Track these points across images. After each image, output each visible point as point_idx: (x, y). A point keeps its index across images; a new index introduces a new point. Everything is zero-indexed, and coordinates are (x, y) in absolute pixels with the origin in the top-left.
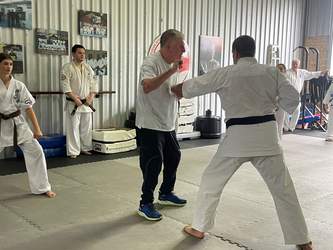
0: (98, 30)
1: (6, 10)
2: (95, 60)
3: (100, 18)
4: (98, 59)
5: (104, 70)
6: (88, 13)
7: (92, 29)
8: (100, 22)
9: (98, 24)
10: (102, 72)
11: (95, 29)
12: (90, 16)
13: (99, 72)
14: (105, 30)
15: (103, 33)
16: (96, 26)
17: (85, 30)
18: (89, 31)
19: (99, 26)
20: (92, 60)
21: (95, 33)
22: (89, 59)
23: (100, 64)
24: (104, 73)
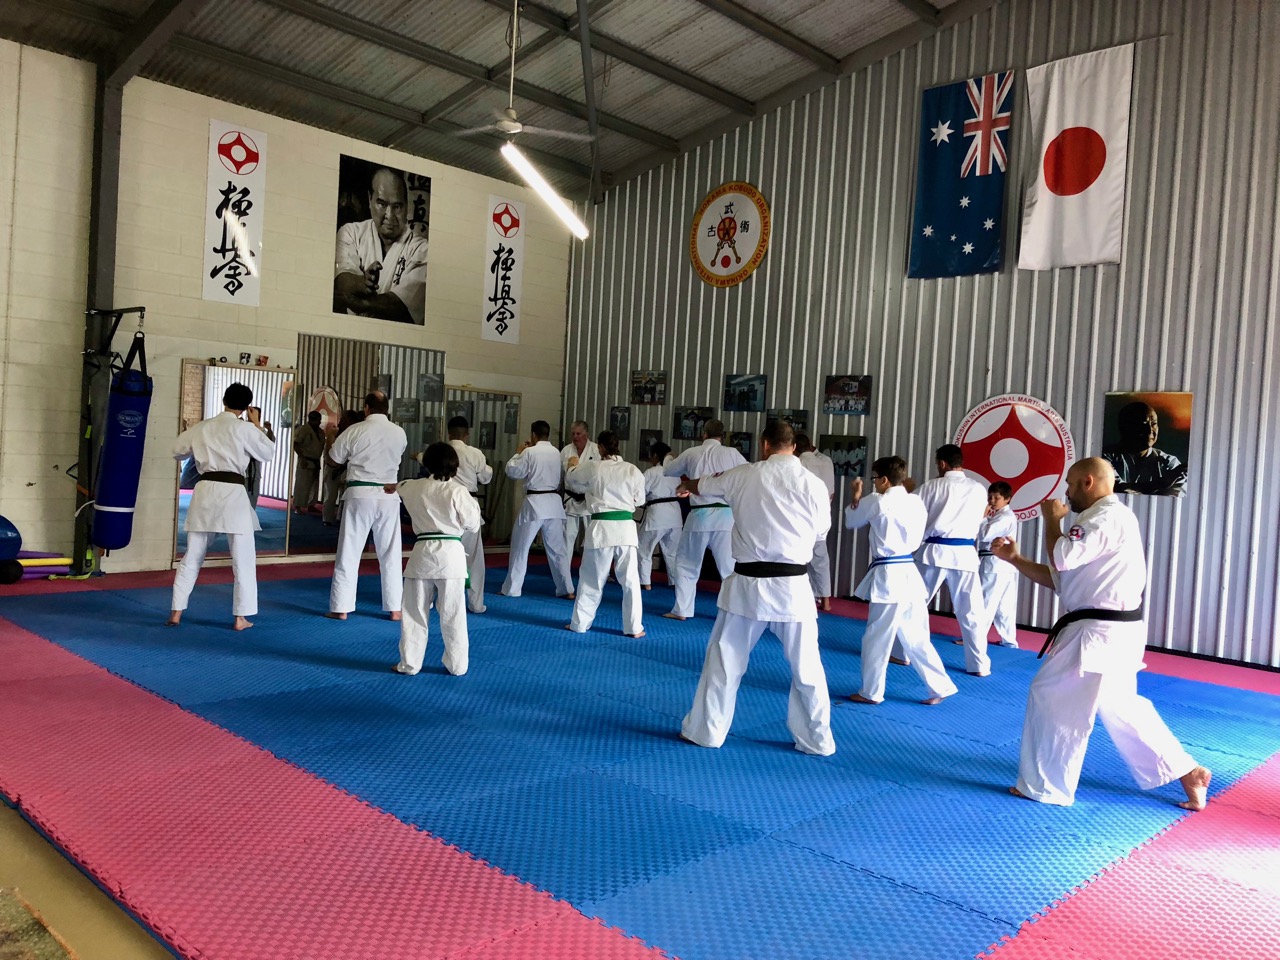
0: (851, 403)
1: (738, 389)
2: (845, 452)
3: (856, 384)
4: (850, 448)
5: (858, 468)
6: (838, 378)
7: (842, 402)
8: (856, 390)
9: (852, 394)
10: (855, 470)
11: (847, 402)
12: (841, 383)
13: (851, 471)
14: (863, 402)
15: (860, 407)
16: (849, 397)
17: (831, 405)
18: (838, 406)
19: (855, 397)
20: (839, 451)
21: (846, 409)
22: (836, 450)
23: (854, 456)
24: (857, 472)
